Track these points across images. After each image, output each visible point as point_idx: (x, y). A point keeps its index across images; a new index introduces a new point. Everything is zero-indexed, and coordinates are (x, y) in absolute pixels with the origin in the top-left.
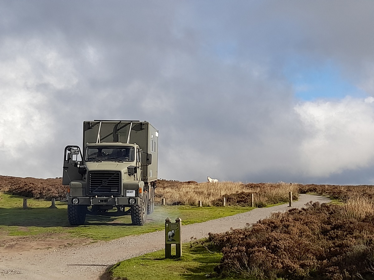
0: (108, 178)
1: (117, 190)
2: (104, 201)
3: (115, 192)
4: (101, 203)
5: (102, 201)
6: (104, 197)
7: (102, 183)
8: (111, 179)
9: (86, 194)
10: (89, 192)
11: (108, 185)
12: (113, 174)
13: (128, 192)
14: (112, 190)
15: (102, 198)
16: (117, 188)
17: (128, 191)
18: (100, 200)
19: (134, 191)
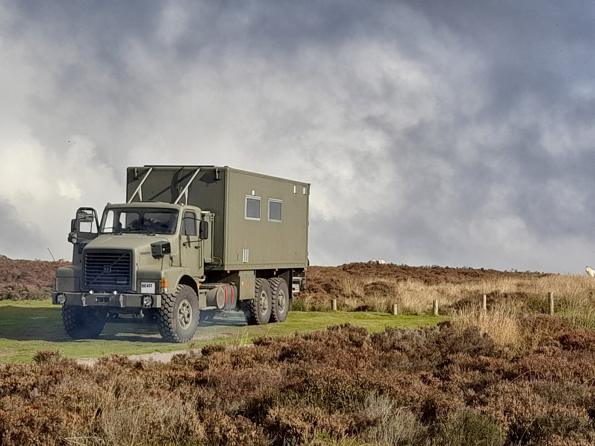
0: (112, 262)
1: (126, 282)
2: (104, 300)
3: (123, 286)
4: (100, 304)
5: (101, 299)
6: (105, 294)
7: (103, 269)
8: (117, 263)
9: (79, 288)
10: (84, 284)
11: (112, 273)
12: (121, 255)
13: (144, 286)
14: (118, 282)
15: (100, 295)
16: (126, 278)
17: (144, 283)
18: (97, 298)
19: (153, 285)
